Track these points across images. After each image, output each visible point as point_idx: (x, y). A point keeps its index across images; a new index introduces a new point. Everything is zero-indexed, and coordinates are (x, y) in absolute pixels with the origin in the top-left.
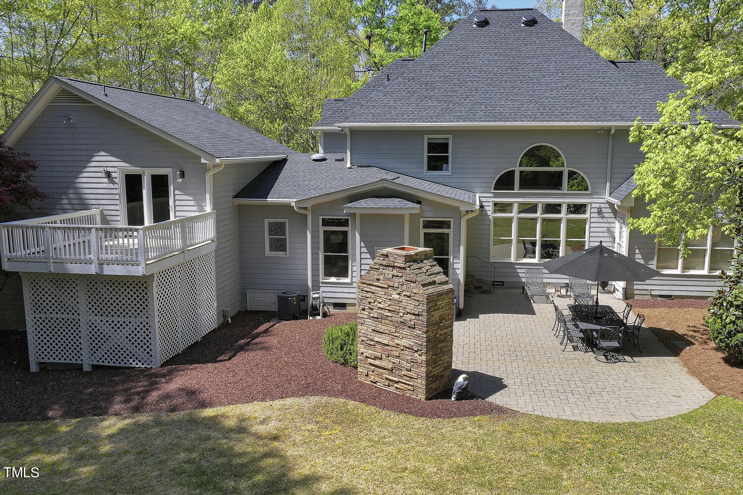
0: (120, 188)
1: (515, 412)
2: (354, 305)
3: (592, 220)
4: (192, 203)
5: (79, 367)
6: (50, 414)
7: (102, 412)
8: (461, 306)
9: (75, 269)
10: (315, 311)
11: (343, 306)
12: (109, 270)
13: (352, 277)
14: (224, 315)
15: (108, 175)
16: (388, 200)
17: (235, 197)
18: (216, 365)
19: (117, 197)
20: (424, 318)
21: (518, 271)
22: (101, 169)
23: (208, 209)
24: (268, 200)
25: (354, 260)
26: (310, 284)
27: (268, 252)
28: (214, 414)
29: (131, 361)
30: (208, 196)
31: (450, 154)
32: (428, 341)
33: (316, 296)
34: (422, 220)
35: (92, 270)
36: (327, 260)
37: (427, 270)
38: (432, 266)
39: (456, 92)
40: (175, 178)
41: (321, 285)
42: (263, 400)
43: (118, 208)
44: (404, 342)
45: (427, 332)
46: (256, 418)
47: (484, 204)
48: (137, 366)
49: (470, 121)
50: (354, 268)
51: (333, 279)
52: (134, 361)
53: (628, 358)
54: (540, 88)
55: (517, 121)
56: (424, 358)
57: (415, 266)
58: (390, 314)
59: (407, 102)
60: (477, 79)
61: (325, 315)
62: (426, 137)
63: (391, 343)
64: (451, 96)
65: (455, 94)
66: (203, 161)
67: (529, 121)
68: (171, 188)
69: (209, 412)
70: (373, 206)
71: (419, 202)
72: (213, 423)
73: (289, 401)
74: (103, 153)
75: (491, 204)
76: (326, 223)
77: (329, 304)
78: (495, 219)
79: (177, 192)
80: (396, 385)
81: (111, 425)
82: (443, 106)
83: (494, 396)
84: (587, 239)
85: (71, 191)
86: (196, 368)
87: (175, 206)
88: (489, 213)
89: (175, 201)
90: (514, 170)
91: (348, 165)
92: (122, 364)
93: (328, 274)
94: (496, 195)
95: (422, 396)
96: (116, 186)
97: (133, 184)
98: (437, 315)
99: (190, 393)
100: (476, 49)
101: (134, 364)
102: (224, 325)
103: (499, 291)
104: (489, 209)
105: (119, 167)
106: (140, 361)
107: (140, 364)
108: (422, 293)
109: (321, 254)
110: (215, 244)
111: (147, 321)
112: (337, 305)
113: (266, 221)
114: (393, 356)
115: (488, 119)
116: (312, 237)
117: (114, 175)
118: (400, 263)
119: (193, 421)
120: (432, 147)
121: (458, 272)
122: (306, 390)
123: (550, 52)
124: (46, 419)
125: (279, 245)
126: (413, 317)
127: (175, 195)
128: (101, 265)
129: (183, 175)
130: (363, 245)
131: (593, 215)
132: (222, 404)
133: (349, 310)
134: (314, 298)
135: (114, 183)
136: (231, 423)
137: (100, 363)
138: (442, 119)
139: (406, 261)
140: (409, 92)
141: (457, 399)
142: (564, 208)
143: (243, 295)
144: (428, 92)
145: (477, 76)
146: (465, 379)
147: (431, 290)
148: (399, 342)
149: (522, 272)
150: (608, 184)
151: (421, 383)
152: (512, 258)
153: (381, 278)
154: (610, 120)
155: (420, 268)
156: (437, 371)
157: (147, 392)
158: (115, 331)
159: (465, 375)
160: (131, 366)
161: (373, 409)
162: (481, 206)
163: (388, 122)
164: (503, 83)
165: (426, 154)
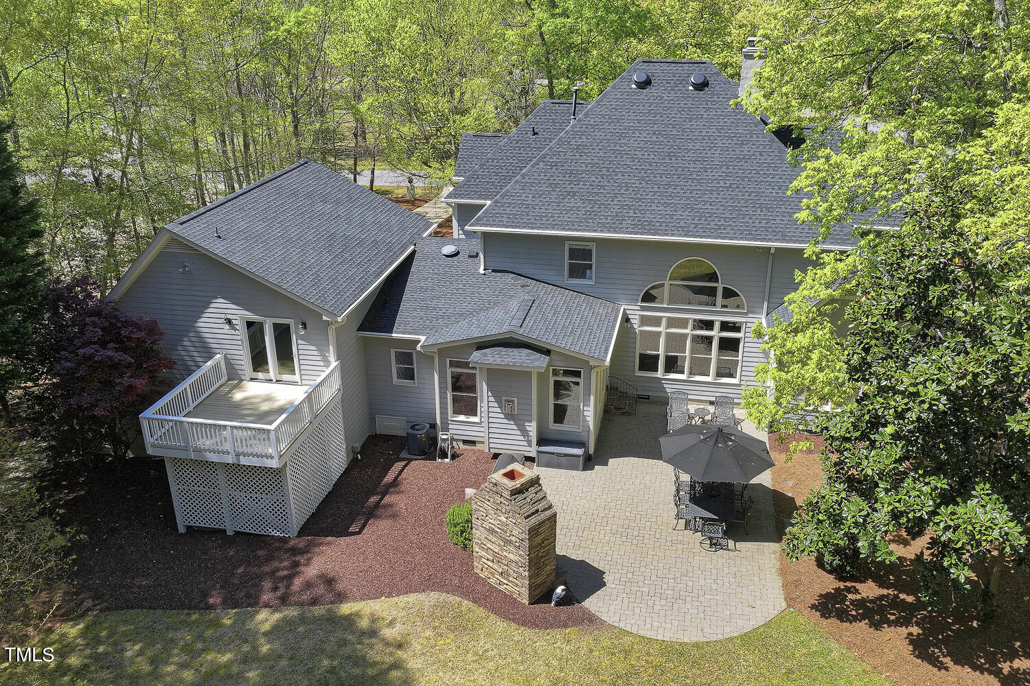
0: (242, 334)
2: (483, 443)
3: (747, 340)
4: (316, 353)
8: (591, 451)
9: (213, 457)
10: (444, 455)
11: (473, 443)
12: (244, 461)
13: (481, 417)
14: (352, 451)
15: (229, 322)
16: (516, 351)
17: (359, 330)
18: (348, 539)
19: (240, 343)
20: (526, 544)
21: (665, 386)
22: (223, 316)
23: (334, 364)
24: (393, 335)
25: (482, 402)
26: (438, 421)
27: (395, 380)
28: (349, 612)
29: (270, 530)
30: (331, 348)
31: (594, 262)
33: (445, 437)
34: (551, 368)
39: (603, 187)
40: (297, 328)
42: (390, 595)
43: (241, 353)
44: (511, 556)
45: (528, 555)
46: (383, 619)
47: (630, 317)
48: (276, 534)
49: (616, 232)
51: (462, 418)
52: (273, 531)
54: (699, 187)
56: (527, 573)
57: (520, 497)
58: (499, 530)
59: (548, 199)
60: (629, 170)
61: (454, 457)
62: (567, 243)
63: (500, 552)
64: (597, 194)
65: (602, 190)
66: (324, 318)
68: (294, 337)
69: (346, 608)
70: (499, 361)
71: (548, 352)
72: (350, 620)
74: (221, 300)
75: (637, 317)
77: (459, 440)
79: (299, 342)
80: (505, 586)
81: (266, 619)
82: (588, 209)
83: (589, 599)
84: (740, 358)
85: (192, 334)
87: (299, 355)
88: (635, 326)
89: (298, 350)
90: (664, 284)
91: (482, 271)
93: (457, 412)
94: (643, 309)
95: (526, 601)
96: (237, 332)
97: (254, 328)
98: (538, 539)
99: (329, 581)
100: (632, 124)
103: (643, 408)
104: (635, 322)
105: (240, 315)
106: (278, 531)
108: (528, 524)
109: (449, 394)
110: (342, 392)
111: (283, 498)
112: (465, 442)
113: (393, 352)
114: (502, 564)
115: (636, 230)
116: (440, 378)
117: (234, 322)
118: (506, 494)
119: (334, 621)
120: (574, 253)
121: (588, 419)
122: (427, 585)
123: (717, 134)
124: (209, 607)
126: (518, 540)
127: (298, 345)
128: (238, 455)
129: (304, 325)
130: (490, 394)
131: (747, 335)
132: (355, 600)
133: (479, 447)
134: (443, 440)
135: (235, 330)
136: (364, 623)
137: (242, 530)
138: (584, 227)
139: (511, 495)
140: (550, 184)
141: (558, 604)
142: (717, 326)
143: (372, 420)
144: (572, 186)
145: (629, 166)
146: (563, 590)
148: (507, 554)
149: (669, 388)
150: (766, 304)
151: (525, 592)
152: (659, 372)
154: (770, 240)
155: (525, 499)
156: (539, 581)
158: (257, 503)
159: (563, 587)
162: (626, 320)
163: (524, 227)
164: (659, 179)
165: (567, 261)
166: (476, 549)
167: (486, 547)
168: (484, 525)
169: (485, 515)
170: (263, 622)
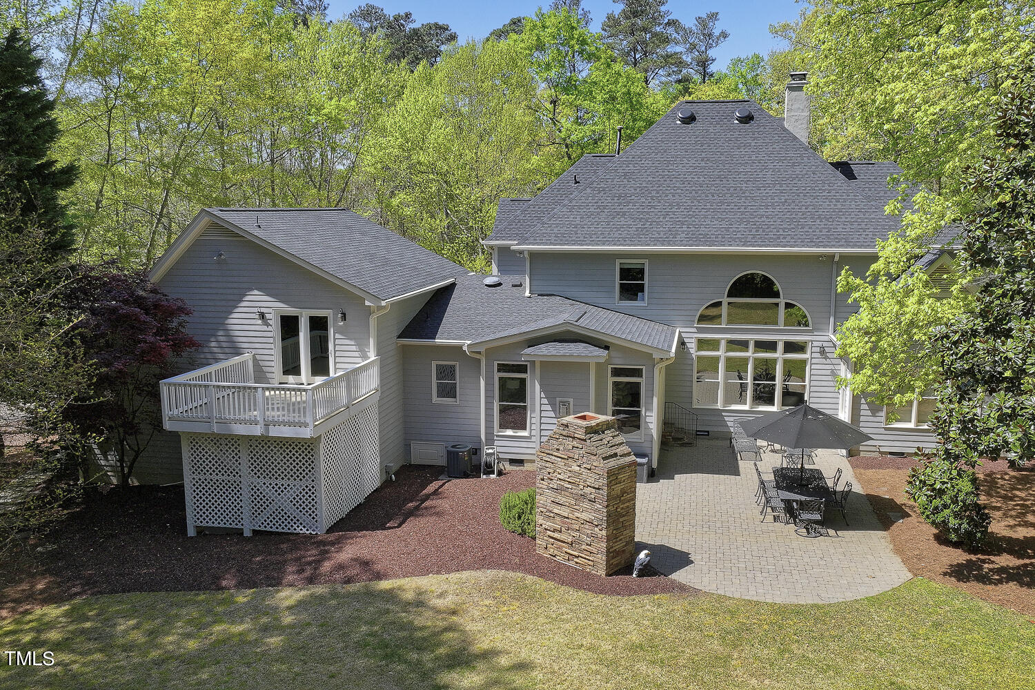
0: (274, 330)
1: (697, 591)
2: (533, 461)
3: (814, 361)
4: (354, 348)
5: (240, 532)
6: (224, 583)
7: (276, 582)
8: (655, 465)
9: (240, 430)
10: (489, 469)
11: (520, 462)
12: (274, 432)
13: (531, 430)
14: (386, 470)
15: (262, 316)
16: (572, 345)
17: (399, 337)
18: (385, 532)
19: (271, 340)
20: (605, 492)
21: (726, 419)
22: (256, 310)
23: (372, 356)
24: (436, 341)
25: (533, 411)
26: (483, 437)
27: (435, 399)
28: (391, 586)
29: (295, 526)
30: (372, 341)
31: (646, 282)
32: (609, 516)
33: (490, 451)
34: (610, 367)
35: (257, 431)
36: (503, 410)
37: (608, 442)
38: (613, 437)
39: (653, 207)
40: (335, 320)
41: (495, 438)
42: (438, 572)
43: (272, 352)
44: (585, 516)
45: (607, 506)
46: (433, 592)
47: (686, 340)
48: (301, 532)
49: (669, 245)
50: (532, 418)
51: (509, 432)
52: (298, 527)
53: (832, 532)
54: (753, 203)
55: (724, 245)
56: (604, 533)
57: (596, 437)
58: (570, 486)
59: (596, 219)
60: (679, 191)
61: (500, 473)
62: (618, 262)
63: (570, 516)
64: (648, 213)
65: (652, 210)
66: (367, 303)
67: (738, 245)
68: (331, 331)
69: (385, 585)
70: (554, 353)
71: (607, 348)
72: (391, 596)
73: (465, 574)
74: (256, 292)
75: (693, 340)
76: (502, 368)
77: (505, 460)
78: (699, 358)
79: (337, 336)
80: (575, 560)
81: (287, 596)
82: (639, 226)
83: (678, 573)
84: (807, 383)
85: (221, 333)
86: (364, 536)
87: (335, 351)
88: (692, 351)
89: (335, 345)
90: (721, 302)
91: (527, 294)
92: (286, 530)
93: (503, 426)
94: (700, 330)
95: (602, 573)
96: (270, 328)
97: (289, 326)
98: (618, 489)
99: (365, 564)
101: (298, 530)
102: (387, 484)
103: (702, 443)
104: (692, 346)
105: (276, 308)
106: (304, 527)
107: (304, 530)
108: (602, 466)
109: (495, 404)
110: (379, 394)
111: (313, 484)
112: (512, 462)
113: (434, 364)
114: (573, 530)
115: (691, 242)
116: (486, 384)
117: (268, 316)
118: (580, 434)
119: (370, 595)
120: (626, 273)
121: (651, 426)
122: (483, 563)
123: (767, 158)
124: (220, 589)
125: (448, 391)
126: (594, 490)
127: (335, 339)
128: (267, 425)
129: (344, 317)
130: (543, 395)
131: (814, 355)
132: (397, 576)
133: (527, 467)
134: (487, 454)
135: (268, 325)
136: (409, 596)
137: (262, 528)
138: (636, 242)
139: (586, 433)
140: (598, 207)
141: (639, 576)
142: (780, 347)
143: (407, 447)
144: (621, 207)
145: (678, 188)
146: (647, 555)
147: (612, 463)
148: (579, 515)
149: (730, 421)
150: (832, 319)
151: (601, 559)
152: (719, 404)
153: (561, 448)
154: (833, 246)
155: (601, 440)
156: (618, 546)
157: (318, 562)
158: (279, 494)
159: (646, 552)
160: (295, 532)
161: (551, 584)
162: (682, 343)
163: (573, 244)
164: (710, 197)
165: (618, 281)
166: (540, 520)
167: (552, 515)
168: (551, 485)
169: (551, 471)
170: (286, 598)
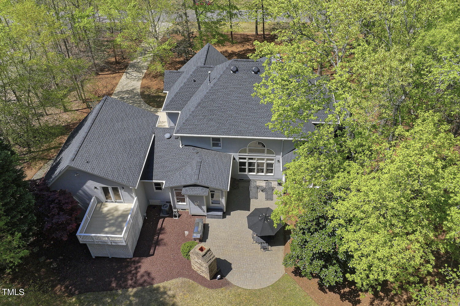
0: (101, 190)
1: (232, 284)
4: (128, 194)
8: (225, 211)
12: (114, 244)
13: (186, 203)
15: (95, 188)
16: (197, 188)
18: (150, 258)
19: (100, 193)
20: (208, 268)
21: (249, 176)
23: (134, 196)
24: (154, 181)
26: (172, 205)
27: (155, 190)
30: (133, 193)
31: (221, 142)
36: (177, 199)
39: (222, 116)
40: (120, 188)
41: (176, 205)
44: (203, 269)
47: (235, 158)
49: (228, 135)
56: (209, 274)
58: (199, 263)
59: (203, 122)
60: (232, 109)
63: (200, 267)
64: (221, 119)
67: (251, 136)
70: (192, 193)
71: (208, 188)
73: (174, 281)
74: (91, 181)
75: (238, 158)
78: (239, 162)
79: (122, 192)
82: (218, 125)
83: (228, 275)
84: (274, 168)
87: (122, 195)
90: (246, 148)
91: (181, 146)
93: (178, 202)
94: (240, 155)
95: (209, 279)
97: (105, 189)
98: (211, 266)
99: (149, 274)
100: (232, 89)
103: (241, 185)
105: (100, 186)
108: (207, 264)
109: (175, 198)
112: (182, 209)
115: (235, 134)
116: (172, 194)
121: (223, 203)
122: (178, 275)
128: (111, 242)
129: (123, 188)
130: (190, 200)
131: (275, 162)
134: (175, 212)
135: (98, 190)
136: (162, 290)
137: (115, 257)
138: (217, 133)
141: (218, 279)
142: (265, 160)
143: (148, 201)
144: (211, 116)
147: (210, 262)
150: (282, 153)
152: (246, 173)
154: (282, 137)
156: (212, 274)
159: (219, 275)
161: (196, 284)
163: (195, 134)
164: (242, 112)
165: (211, 142)
166: (192, 264)
167: (195, 265)
168: (194, 260)
170: (131, 292)
